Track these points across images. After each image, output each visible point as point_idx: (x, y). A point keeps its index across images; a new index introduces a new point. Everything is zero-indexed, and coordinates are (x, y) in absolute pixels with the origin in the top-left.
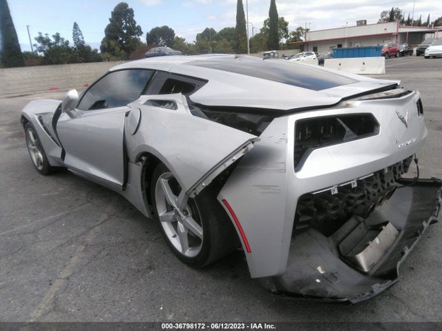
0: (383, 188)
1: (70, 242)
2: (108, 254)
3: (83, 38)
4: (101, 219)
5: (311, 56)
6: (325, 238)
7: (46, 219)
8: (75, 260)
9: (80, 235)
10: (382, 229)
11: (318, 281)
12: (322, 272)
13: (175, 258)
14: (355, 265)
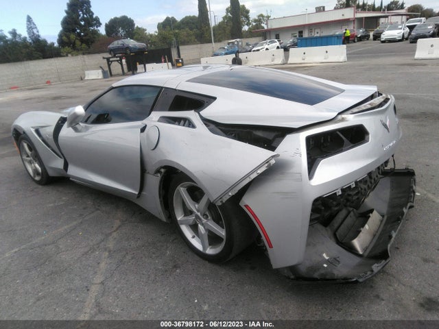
0: (371, 183)
1: (93, 250)
2: (132, 258)
3: (38, 32)
4: (116, 226)
5: (274, 44)
6: (324, 228)
7: (61, 230)
8: (103, 265)
9: (100, 243)
10: (370, 216)
11: (325, 266)
12: (327, 258)
13: (196, 256)
14: (351, 249)
